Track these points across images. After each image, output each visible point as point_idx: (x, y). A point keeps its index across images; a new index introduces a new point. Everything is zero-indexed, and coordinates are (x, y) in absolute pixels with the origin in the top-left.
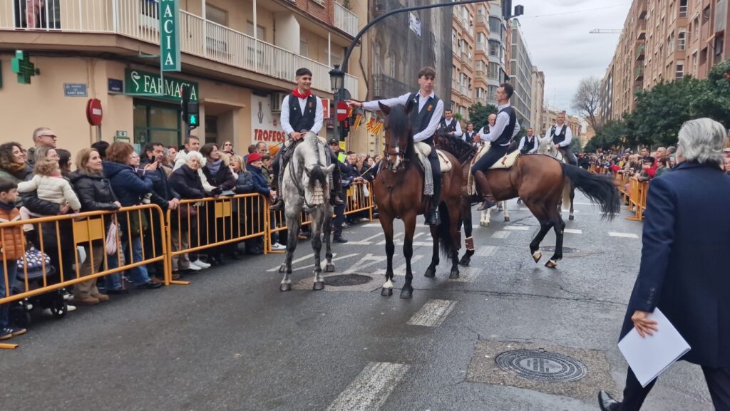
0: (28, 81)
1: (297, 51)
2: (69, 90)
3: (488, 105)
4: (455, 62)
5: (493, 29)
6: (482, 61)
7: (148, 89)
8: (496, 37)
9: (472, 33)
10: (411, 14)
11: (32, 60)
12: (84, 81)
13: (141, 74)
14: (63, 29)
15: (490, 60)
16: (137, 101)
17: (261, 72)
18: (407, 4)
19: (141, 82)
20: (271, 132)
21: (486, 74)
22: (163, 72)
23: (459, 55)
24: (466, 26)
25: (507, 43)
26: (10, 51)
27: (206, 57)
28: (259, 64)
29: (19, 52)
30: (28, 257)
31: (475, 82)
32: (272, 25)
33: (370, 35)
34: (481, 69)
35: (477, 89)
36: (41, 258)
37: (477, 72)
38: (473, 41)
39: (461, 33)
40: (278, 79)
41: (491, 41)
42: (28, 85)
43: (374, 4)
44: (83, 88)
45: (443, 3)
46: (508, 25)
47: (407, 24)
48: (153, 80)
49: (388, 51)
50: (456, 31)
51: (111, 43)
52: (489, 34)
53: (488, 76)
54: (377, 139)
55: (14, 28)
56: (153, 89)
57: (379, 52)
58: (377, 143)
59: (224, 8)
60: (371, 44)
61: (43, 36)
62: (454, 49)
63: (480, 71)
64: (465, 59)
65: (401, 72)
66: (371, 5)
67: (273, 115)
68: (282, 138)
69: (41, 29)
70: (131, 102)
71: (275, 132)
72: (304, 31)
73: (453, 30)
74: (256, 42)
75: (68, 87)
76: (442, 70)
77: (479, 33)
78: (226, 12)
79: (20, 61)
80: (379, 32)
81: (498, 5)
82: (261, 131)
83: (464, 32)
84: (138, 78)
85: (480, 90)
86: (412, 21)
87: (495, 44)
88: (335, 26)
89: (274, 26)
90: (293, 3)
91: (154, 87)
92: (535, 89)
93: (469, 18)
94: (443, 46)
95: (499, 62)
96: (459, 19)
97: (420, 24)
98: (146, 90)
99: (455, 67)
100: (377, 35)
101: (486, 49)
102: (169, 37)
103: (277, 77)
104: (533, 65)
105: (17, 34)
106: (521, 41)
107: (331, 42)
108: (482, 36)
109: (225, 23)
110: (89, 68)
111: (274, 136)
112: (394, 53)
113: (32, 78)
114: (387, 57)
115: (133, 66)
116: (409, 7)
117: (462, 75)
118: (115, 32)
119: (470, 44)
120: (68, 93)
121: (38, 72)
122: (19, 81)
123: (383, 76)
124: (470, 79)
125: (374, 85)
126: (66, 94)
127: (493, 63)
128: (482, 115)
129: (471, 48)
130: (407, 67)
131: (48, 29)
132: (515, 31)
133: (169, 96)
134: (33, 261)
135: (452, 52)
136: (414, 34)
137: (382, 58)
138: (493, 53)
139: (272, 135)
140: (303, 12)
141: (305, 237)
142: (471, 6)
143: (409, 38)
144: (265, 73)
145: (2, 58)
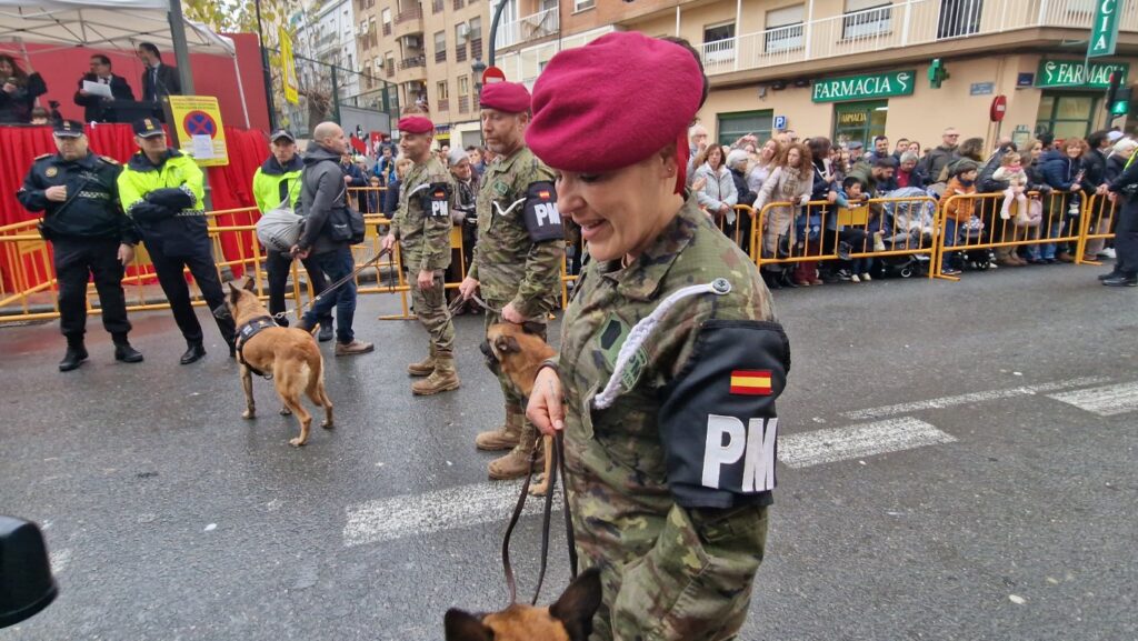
0: (940, 87)
2: (976, 90)
7: (1063, 77)
11: (946, 66)
12: (990, 80)
13: (1058, 64)
14: (981, 32)
16: (1046, 93)
19: (1055, 72)
22: (1088, 59)
26: (927, 61)
29: (936, 61)
36: (977, 224)
44: (990, 86)
48: (1071, 68)
51: (1034, 37)
55: (936, 39)
56: (1068, 78)
61: (962, 42)
70: (1039, 94)
75: (974, 87)
79: (936, 69)
84: (1053, 68)
91: (1071, 76)
98: (1059, 80)
102: (1105, 19)
110: (1000, 65)
115: (1050, 56)
118: (1039, 25)
120: (975, 93)
121: (949, 76)
122: (932, 88)
126: (972, 94)
133: (1087, 83)
145: (919, 68)
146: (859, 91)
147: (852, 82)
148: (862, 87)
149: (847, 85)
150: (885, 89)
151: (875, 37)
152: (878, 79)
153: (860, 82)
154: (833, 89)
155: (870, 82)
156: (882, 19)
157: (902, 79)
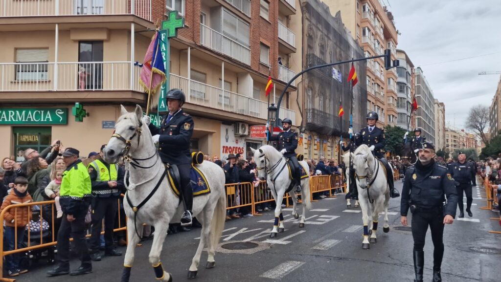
0: (82, 121)
1: (252, 96)
2: (105, 125)
3: (395, 126)
4: (369, 98)
5: (401, 75)
6: (392, 97)
8: (403, 80)
9: (383, 79)
10: (334, 69)
11: (84, 108)
12: (113, 120)
14: (104, 89)
15: (398, 96)
17: (227, 110)
18: (331, 62)
20: (234, 147)
21: (396, 105)
22: (159, 112)
23: (373, 93)
24: (378, 74)
25: (412, 84)
27: (189, 102)
28: (225, 105)
29: (77, 103)
30: (35, 225)
31: (387, 111)
32: (236, 80)
33: (303, 84)
34: (391, 102)
35: (390, 116)
36: (43, 225)
37: (389, 104)
38: (384, 84)
39: (374, 79)
40: (239, 114)
41: (398, 83)
42: (81, 123)
43: (307, 64)
44: (112, 123)
45: (359, 59)
46: (412, 72)
47: (331, 76)
48: (156, 117)
49: (317, 93)
50: (370, 77)
51: (129, 96)
52: (396, 78)
53: (398, 107)
54: (310, 151)
56: (156, 123)
57: (310, 93)
58: (310, 154)
59: (205, 72)
60: (305, 90)
61: (91, 93)
62: (369, 90)
63: (391, 104)
64: (378, 96)
65: (327, 106)
66: (305, 64)
67: (235, 136)
68: (242, 151)
69: (90, 89)
71: (237, 148)
72: (256, 83)
73: (367, 77)
74: (223, 91)
75: (104, 123)
76: (359, 104)
77: (389, 79)
78: (205, 74)
79: (77, 108)
80: (311, 81)
81: (403, 59)
82: (227, 147)
83: (377, 78)
85: (391, 116)
86: (334, 73)
87: (403, 85)
88: (279, 79)
89: (237, 81)
90: (249, 66)
91: (156, 121)
92: (437, 114)
93: (380, 69)
94: (359, 88)
95: (405, 97)
96: (373, 70)
97: (341, 75)
99: (370, 101)
100: (309, 83)
101: (395, 88)
102: (163, 91)
103: (238, 113)
104: (435, 98)
105: (77, 93)
106: (424, 82)
107: (276, 89)
108: (391, 79)
109: (205, 81)
110: (117, 111)
111: (236, 150)
112: (322, 94)
113: (84, 118)
114: (317, 97)
116: (332, 63)
117: (376, 107)
118: (131, 89)
119: (382, 85)
120: (105, 127)
121: (88, 115)
122: (76, 120)
123: (313, 109)
124: (382, 109)
125: (307, 116)
126: (103, 127)
127: (401, 98)
128: (391, 133)
129: (382, 88)
130: (332, 103)
131: (94, 89)
132: (419, 76)
134: (38, 228)
135: (366, 91)
136: (336, 81)
137: (313, 97)
138: (401, 91)
139: (235, 149)
140: (256, 71)
141: (239, 217)
142: (381, 60)
143: (332, 84)
144: (230, 111)
145: (69, 107)
146: (30, 119)
147: (24, 112)
148: (32, 116)
149: (21, 114)
150: (49, 119)
151: (36, 82)
152: (42, 112)
153: (30, 113)
154: (10, 116)
155: (37, 113)
156: (39, 71)
157: (59, 113)
